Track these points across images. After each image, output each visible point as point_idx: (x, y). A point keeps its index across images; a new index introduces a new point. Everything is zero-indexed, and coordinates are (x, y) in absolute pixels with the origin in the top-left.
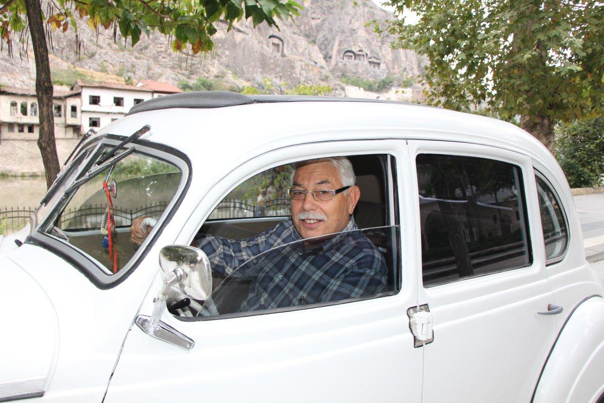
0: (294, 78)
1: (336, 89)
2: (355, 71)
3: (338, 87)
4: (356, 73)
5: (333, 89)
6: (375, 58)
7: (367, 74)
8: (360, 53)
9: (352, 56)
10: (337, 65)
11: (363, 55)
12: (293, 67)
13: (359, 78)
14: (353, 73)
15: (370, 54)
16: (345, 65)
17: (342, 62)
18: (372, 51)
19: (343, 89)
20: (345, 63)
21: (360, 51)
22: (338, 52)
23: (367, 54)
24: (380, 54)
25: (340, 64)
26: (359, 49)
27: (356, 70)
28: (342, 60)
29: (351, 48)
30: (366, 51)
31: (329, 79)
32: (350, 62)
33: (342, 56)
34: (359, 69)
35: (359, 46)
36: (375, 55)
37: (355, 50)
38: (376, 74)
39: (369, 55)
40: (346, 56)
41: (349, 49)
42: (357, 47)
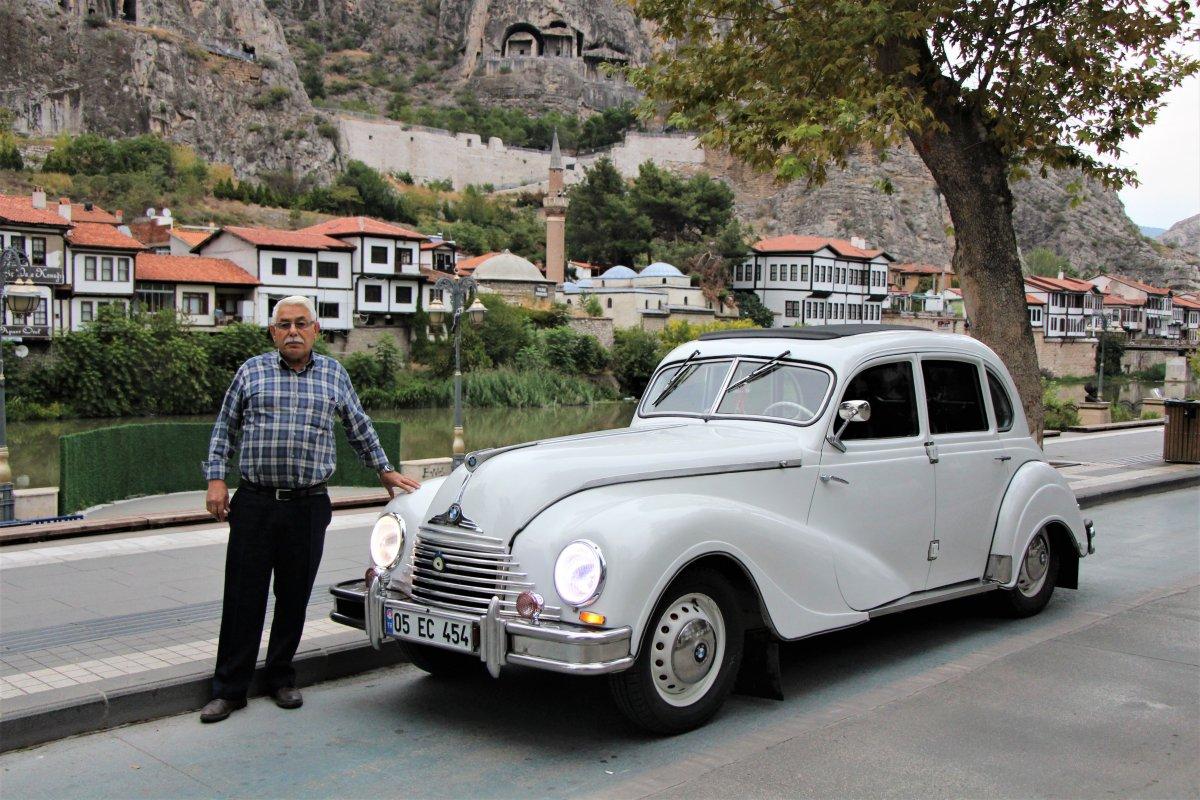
0: (123, 98)
1: (301, 136)
2: (532, 88)
3: (310, 129)
4: (535, 96)
5: (287, 137)
6: (610, 45)
7: (575, 98)
8: (557, 31)
9: (529, 42)
10: (480, 72)
11: (569, 39)
12: (125, 62)
13: (546, 110)
14: (530, 96)
15: (593, 32)
16: (505, 71)
17: (495, 63)
18: (598, 25)
19: (331, 135)
20: (505, 65)
21: (554, 25)
22: (488, 32)
23: (580, 36)
24: (630, 34)
25: (490, 71)
26: (551, 18)
27: (536, 86)
28: (498, 58)
29: (526, 18)
30: (576, 25)
31: (286, 104)
32: (520, 63)
33: (498, 44)
34: (546, 82)
35: (553, 10)
36: (610, 36)
37: (540, 21)
38: (605, 95)
39: (588, 38)
40: (511, 43)
41: (521, 20)
42: (544, 12)
